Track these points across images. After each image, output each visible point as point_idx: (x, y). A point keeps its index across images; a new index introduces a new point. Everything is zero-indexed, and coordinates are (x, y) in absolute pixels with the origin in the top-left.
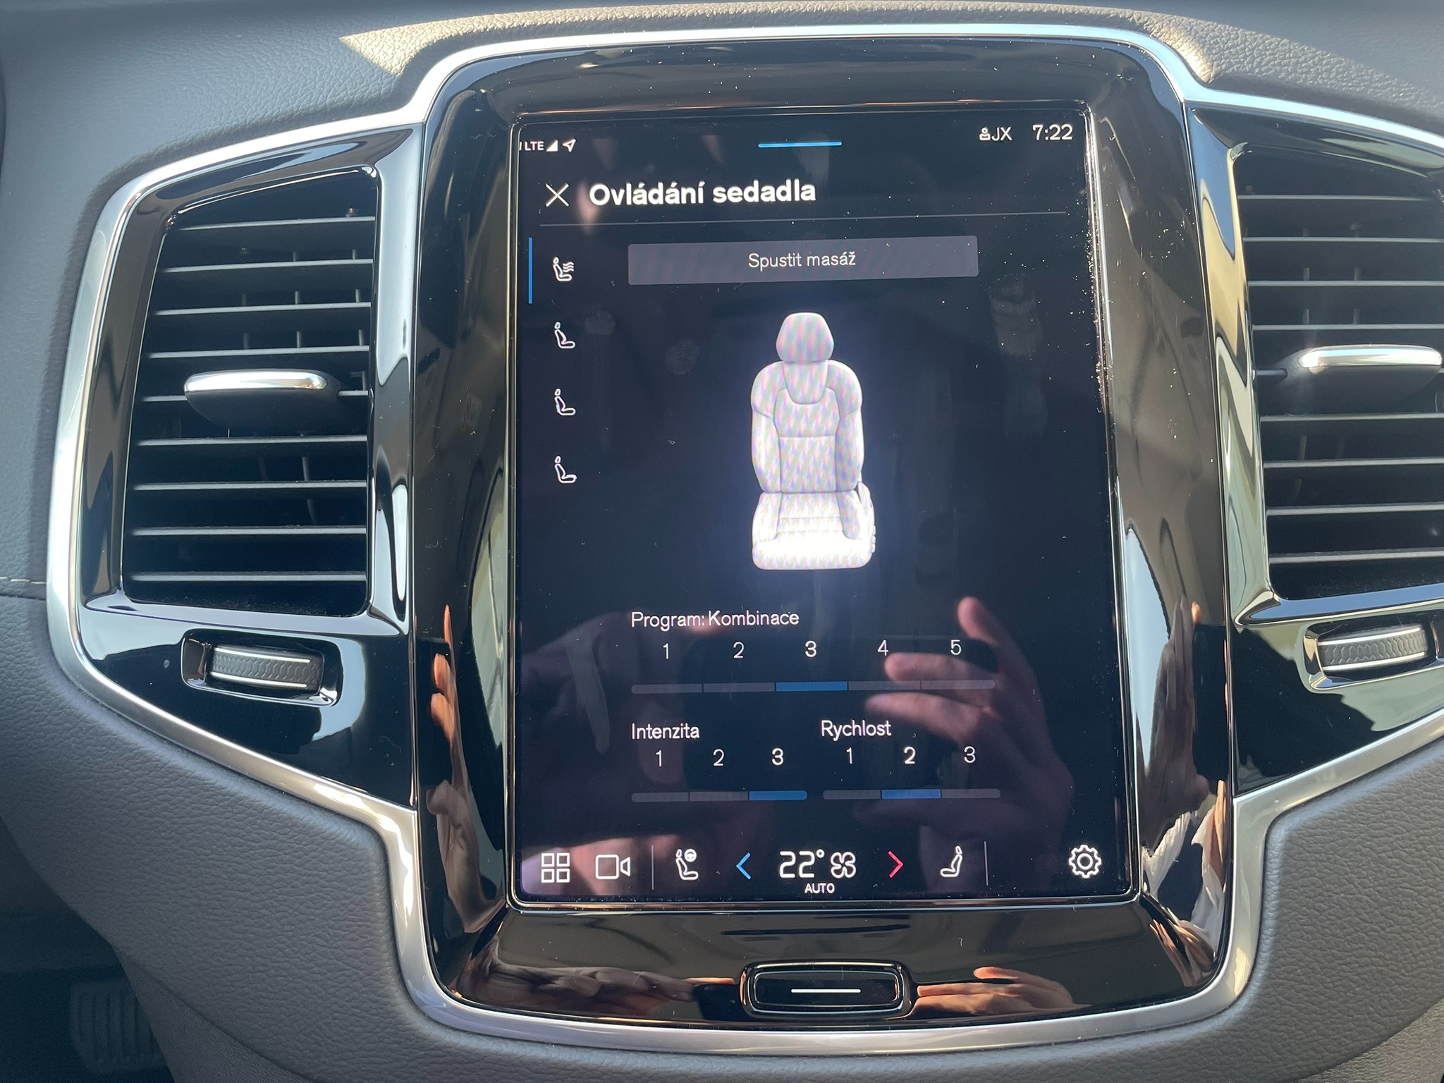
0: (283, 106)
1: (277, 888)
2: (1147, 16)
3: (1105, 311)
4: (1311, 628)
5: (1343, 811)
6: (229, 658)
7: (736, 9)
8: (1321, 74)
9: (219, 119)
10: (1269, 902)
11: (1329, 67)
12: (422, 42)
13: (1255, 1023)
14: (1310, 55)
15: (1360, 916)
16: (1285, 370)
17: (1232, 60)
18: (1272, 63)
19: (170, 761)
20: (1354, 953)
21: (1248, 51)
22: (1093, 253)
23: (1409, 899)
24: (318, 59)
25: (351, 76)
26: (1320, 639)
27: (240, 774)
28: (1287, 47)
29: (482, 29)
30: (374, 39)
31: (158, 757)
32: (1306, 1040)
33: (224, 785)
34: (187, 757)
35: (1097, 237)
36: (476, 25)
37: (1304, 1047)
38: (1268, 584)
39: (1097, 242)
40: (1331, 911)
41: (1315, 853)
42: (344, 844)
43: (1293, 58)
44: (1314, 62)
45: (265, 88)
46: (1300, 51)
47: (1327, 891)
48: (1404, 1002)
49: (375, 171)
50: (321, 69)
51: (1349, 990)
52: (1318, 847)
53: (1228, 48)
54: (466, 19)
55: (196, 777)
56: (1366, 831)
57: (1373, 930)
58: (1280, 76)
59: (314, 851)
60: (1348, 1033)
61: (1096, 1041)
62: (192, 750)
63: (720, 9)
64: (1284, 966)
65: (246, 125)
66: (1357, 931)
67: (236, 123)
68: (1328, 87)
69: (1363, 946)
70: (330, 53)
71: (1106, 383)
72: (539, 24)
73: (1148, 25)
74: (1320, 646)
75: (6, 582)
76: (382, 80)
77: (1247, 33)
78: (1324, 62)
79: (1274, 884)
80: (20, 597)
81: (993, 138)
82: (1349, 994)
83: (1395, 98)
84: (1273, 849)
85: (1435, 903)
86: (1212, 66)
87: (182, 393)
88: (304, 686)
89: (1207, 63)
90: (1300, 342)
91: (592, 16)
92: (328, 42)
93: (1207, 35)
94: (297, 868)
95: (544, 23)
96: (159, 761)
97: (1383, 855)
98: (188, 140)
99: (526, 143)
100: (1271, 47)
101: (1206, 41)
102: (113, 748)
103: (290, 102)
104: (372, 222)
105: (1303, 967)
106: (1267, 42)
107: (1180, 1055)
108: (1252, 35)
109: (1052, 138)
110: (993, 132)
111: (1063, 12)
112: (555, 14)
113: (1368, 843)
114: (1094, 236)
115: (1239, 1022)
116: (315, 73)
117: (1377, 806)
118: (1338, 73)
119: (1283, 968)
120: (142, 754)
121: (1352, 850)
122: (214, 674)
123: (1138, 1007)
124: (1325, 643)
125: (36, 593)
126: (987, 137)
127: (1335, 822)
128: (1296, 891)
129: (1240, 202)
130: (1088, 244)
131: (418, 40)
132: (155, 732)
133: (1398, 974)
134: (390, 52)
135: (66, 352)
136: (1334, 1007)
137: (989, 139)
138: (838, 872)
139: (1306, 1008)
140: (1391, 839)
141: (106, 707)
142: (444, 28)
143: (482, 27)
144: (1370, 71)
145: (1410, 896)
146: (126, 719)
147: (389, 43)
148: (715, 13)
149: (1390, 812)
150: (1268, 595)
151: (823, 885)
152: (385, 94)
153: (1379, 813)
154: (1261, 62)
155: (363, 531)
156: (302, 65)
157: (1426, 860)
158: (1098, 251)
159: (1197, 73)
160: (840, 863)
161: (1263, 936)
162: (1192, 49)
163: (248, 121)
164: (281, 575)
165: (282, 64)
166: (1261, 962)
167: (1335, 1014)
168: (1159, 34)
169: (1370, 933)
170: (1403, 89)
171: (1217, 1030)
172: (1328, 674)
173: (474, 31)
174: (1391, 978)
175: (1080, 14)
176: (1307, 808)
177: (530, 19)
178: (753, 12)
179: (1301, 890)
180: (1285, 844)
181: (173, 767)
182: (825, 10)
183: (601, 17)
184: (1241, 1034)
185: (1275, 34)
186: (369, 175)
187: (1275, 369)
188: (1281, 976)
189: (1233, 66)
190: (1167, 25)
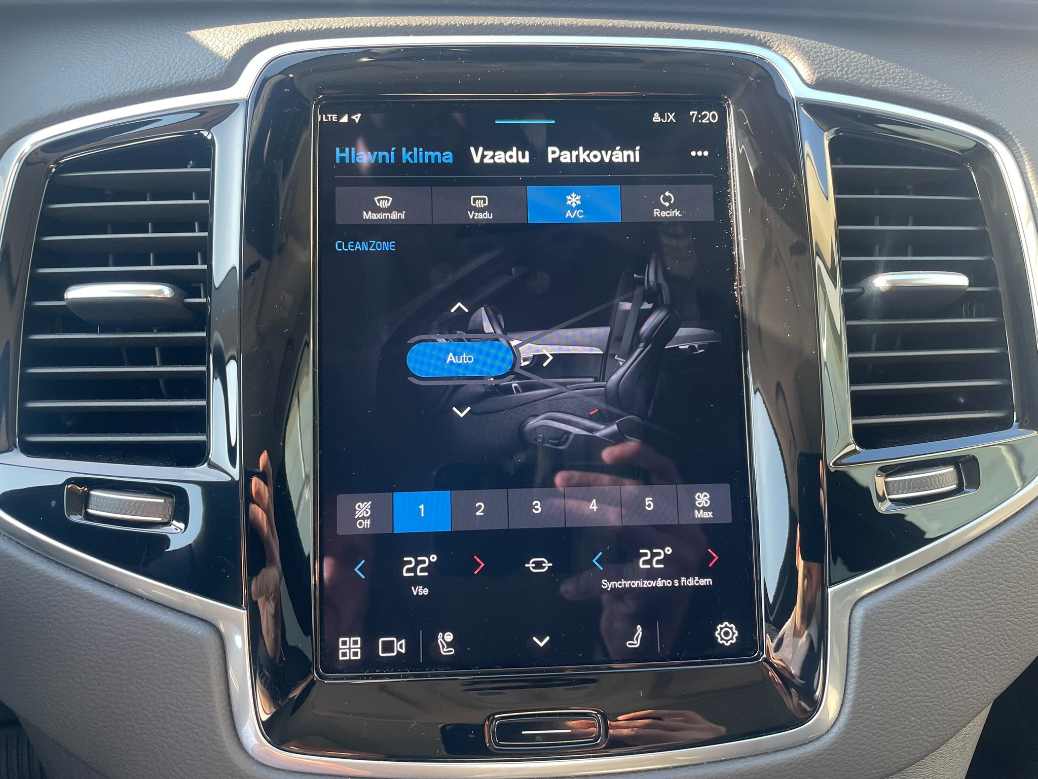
0: (139, 83)
1: (141, 670)
2: (770, 36)
3: (741, 244)
4: (881, 469)
5: (902, 596)
6: (102, 500)
7: (479, 22)
8: (889, 80)
9: (89, 93)
10: (852, 660)
11: (894, 75)
12: (246, 39)
13: (843, 745)
14: (881, 66)
15: (915, 669)
16: (863, 288)
17: (828, 69)
18: (855, 72)
19: (57, 577)
20: (910, 694)
21: (839, 63)
22: (732, 204)
23: (946, 656)
24: (166, 49)
25: (192, 62)
26: (887, 476)
27: (112, 586)
29: (291, 30)
30: (208, 35)
31: (48, 574)
32: (878, 755)
33: (99, 594)
34: (70, 573)
35: (735, 193)
36: (286, 27)
37: (876, 760)
38: (852, 439)
39: (735, 197)
40: (894, 665)
41: (884, 625)
42: (191, 636)
43: (870, 68)
44: (884, 71)
45: (125, 70)
46: (875, 63)
47: (891, 651)
48: (943, 727)
49: (210, 135)
50: (168, 57)
51: (906, 720)
52: (885, 621)
53: (826, 61)
54: (278, 22)
55: (77, 589)
56: (918, 609)
57: (922, 678)
58: (861, 81)
59: (169, 641)
60: (906, 749)
61: (735, 760)
62: (74, 568)
63: (467, 21)
64: (862, 704)
65: (111, 98)
66: (911, 679)
67: (102, 96)
68: (893, 89)
69: (916, 689)
70: (175, 45)
71: (741, 297)
72: (333, 28)
73: (771, 42)
74: (887, 481)
76: (215, 66)
77: (838, 50)
78: (891, 71)
79: (855, 647)
81: (662, 120)
82: (906, 722)
83: (939, 98)
84: (855, 623)
85: (964, 658)
86: (815, 72)
87: (62, 299)
88: (159, 519)
89: (811, 70)
90: (872, 269)
91: (373, 23)
92: (172, 35)
93: (811, 50)
94: (157, 655)
95: (337, 27)
96: (49, 576)
97: (929, 625)
98: (67, 108)
99: (324, 116)
100: (855, 60)
101: (810, 55)
103: (145, 81)
104: (209, 173)
105: (876, 705)
106: (852, 56)
107: (792, 768)
108: (842, 51)
109: (703, 121)
110: (662, 116)
111: (712, 32)
112: (345, 20)
113: (919, 617)
114: (733, 192)
115: (832, 744)
116: (163, 59)
117: (925, 592)
118: (900, 79)
119: (862, 706)
120: (36, 571)
121: (908, 623)
122: (90, 511)
123: (763, 736)
124: (889, 479)
126: (658, 119)
127: (896, 603)
128: (870, 652)
129: (833, 169)
130: (729, 198)
131: (242, 37)
132: (45, 555)
133: (939, 708)
134: (221, 45)
136: (896, 732)
137: (659, 121)
139: (878, 733)
140: (934, 615)
141: (7, 537)
142: (262, 29)
143: (290, 29)
144: (922, 79)
145: (947, 653)
146: (23, 546)
147: (220, 39)
148: (463, 24)
149: (934, 596)
150: (853, 447)
152: (217, 77)
153: (925, 597)
154: (848, 71)
155: (203, 403)
156: (153, 53)
157: (958, 628)
158: (735, 203)
159: (805, 77)
161: (848, 684)
162: (800, 60)
163: (112, 95)
164: (140, 436)
165: (138, 52)
166: (847, 702)
167: (897, 737)
168: (778, 49)
169: (920, 680)
170: (944, 92)
171: (818, 750)
172: (892, 500)
173: (285, 32)
174: (935, 710)
175: (723, 33)
176: (878, 594)
177: (326, 24)
178: (491, 25)
179: (874, 651)
180: (863, 620)
181: (60, 581)
182: (543, 25)
183: (380, 24)
184: (834, 752)
185: (858, 51)
186: (205, 138)
187: (856, 288)
188: (861, 711)
189: (829, 73)
190: (784, 43)
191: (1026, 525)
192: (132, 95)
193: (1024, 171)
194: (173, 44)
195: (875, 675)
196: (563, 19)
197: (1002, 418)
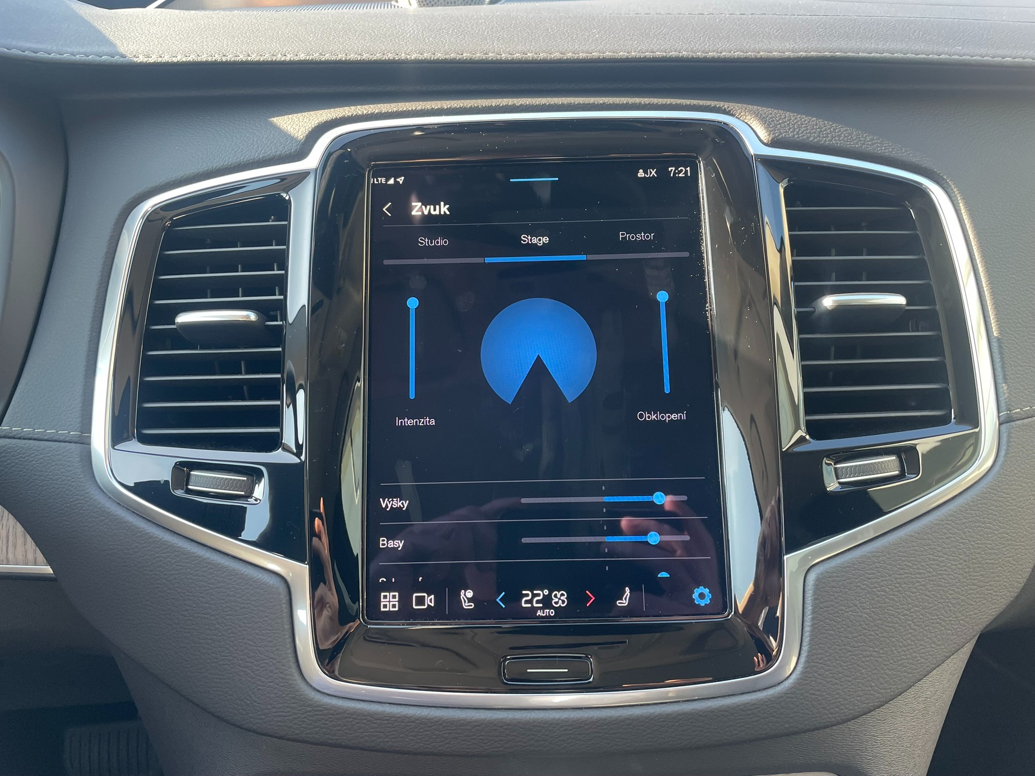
0: (234, 158)
1: (226, 612)
2: (733, 106)
3: (711, 274)
6: (200, 477)
7: (496, 103)
8: (835, 138)
9: (197, 166)
11: (840, 133)
12: (316, 122)
13: (800, 690)
14: (829, 127)
15: (863, 626)
16: (814, 308)
17: (781, 131)
18: (805, 132)
20: (860, 648)
21: (792, 125)
22: (703, 241)
23: (892, 617)
24: (255, 132)
25: (275, 142)
26: (835, 463)
28: (815, 123)
30: (288, 120)
31: (156, 535)
32: (833, 701)
34: (174, 536)
36: (347, 113)
37: (831, 706)
39: (706, 235)
40: (844, 623)
42: (265, 585)
43: (818, 128)
44: (830, 131)
45: (224, 149)
46: (823, 124)
48: (894, 681)
49: (288, 196)
50: (257, 138)
52: (834, 584)
53: (779, 124)
54: (341, 109)
55: (179, 547)
56: (864, 575)
57: (871, 635)
58: (810, 140)
59: (247, 589)
60: (859, 698)
61: (707, 700)
63: (487, 103)
64: (816, 655)
65: (213, 170)
66: (860, 635)
67: (206, 168)
68: (838, 145)
69: (865, 644)
70: (263, 128)
71: (711, 316)
72: (383, 112)
73: (733, 111)
74: (836, 467)
75: (67, 435)
76: (292, 144)
77: (791, 115)
78: (837, 131)
79: (809, 606)
80: (75, 443)
83: (880, 150)
84: (808, 585)
85: (910, 621)
86: (770, 134)
87: (174, 324)
88: (243, 493)
89: (767, 132)
90: (822, 292)
91: (413, 107)
92: (260, 121)
93: (767, 116)
94: (238, 600)
95: (386, 111)
96: (157, 537)
98: (179, 178)
99: (375, 179)
100: (805, 122)
101: (767, 120)
102: (129, 531)
103: (239, 157)
104: (286, 225)
105: (828, 656)
106: (803, 120)
107: (756, 708)
108: (794, 116)
109: (680, 175)
110: (645, 172)
111: (684, 104)
112: (392, 106)
113: (865, 582)
114: (704, 231)
115: (790, 688)
116: (254, 140)
117: (869, 560)
118: (845, 137)
119: (816, 656)
120: (147, 534)
121: (855, 586)
122: (190, 487)
124: (838, 466)
125: (84, 441)
127: (844, 569)
128: (822, 610)
129: (787, 212)
130: (701, 236)
131: (313, 121)
133: (888, 663)
134: (297, 127)
135: (105, 300)
136: (849, 681)
137: (643, 176)
138: (557, 603)
139: (831, 681)
140: (879, 580)
141: (125, 507)
142: (328, 114)
143: (350, 114)
144: (864, 135)
145: (893, 615)
146: (137, 514)
147: (296, 123)
148: (484, 105)
149: (877, 564)
151: (548, 611)
152: (294, 152)
153: (871, 565)
154: (799, 131)
155: (278, 403)
156: (246, 135)
157: (902, 593)
158: (706, 240)
159: (762, 138)
160: (557, 598)
161: (804, 638)
162: (758, 125)
163: (214, 167)
164: (229, 429)
165: (234, 135)
166: (804, 653)
167: (850, 686)
168: (740, 116)
169: (869, 637)
170: (885, 145)
171: (778, 693)
172: (841, 484)
173: (346, 116)
174: (884, 665)
175: (694, 105)
176: (828, 561)
177: (378, 109)
178: (506, 105)
179: (826, 609)
180: (815, 582)
181: (165, 541)
182: (547, 104)
183: (419, 108)
184: (793, 695)
185: (807, 115)
186: (284, 198)
187: (810, 307)
188: (815, 661)
189: (782, 134)
190: (744, 111)
191: (963, 507)
192: (229, 167)
193: (958, 208)
194: (261, 128)
195: (827, 630)
196: (564, 98)
197: (941, 416)
